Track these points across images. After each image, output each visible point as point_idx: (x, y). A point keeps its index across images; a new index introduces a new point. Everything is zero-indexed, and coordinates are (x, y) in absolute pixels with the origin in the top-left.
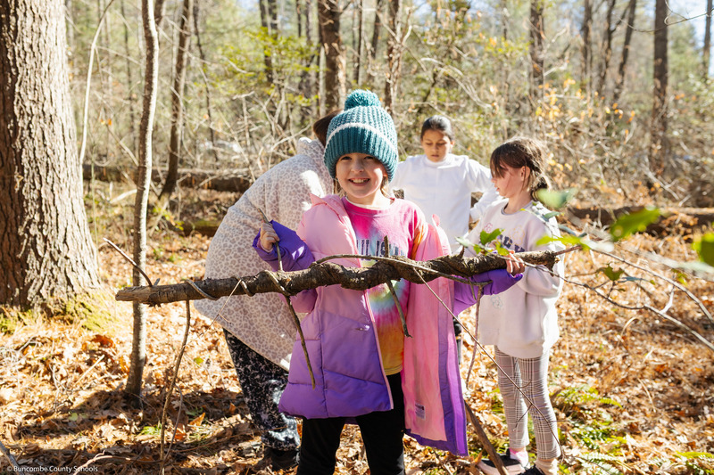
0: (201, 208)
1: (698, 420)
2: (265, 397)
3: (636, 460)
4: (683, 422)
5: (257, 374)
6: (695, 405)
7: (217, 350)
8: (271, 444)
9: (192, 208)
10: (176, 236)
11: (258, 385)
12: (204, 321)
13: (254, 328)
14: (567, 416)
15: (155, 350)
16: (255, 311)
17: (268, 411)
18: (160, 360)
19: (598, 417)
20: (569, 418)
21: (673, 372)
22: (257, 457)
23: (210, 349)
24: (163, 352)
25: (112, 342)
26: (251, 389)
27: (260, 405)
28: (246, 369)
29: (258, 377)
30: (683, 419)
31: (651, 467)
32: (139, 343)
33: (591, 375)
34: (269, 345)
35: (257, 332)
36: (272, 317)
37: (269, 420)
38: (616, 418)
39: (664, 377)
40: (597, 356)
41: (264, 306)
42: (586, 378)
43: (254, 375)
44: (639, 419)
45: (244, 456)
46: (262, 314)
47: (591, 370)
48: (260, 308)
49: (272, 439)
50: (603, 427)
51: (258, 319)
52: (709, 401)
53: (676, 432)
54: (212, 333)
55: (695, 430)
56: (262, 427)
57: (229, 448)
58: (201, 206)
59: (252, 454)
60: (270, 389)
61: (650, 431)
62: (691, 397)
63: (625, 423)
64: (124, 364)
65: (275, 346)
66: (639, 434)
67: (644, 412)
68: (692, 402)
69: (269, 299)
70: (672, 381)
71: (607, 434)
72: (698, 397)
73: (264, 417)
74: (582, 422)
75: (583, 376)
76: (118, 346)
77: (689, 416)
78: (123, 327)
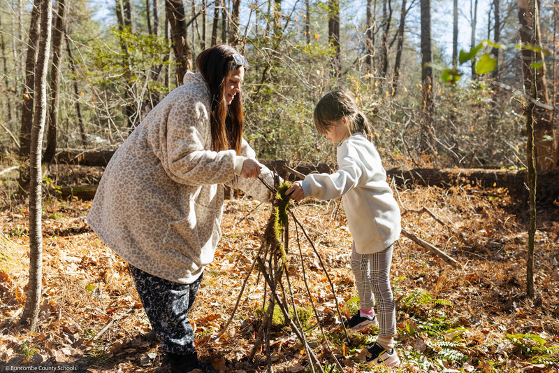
0: (75, 180)
1: (510, 313)
2: (165, 306)
3: (476, 344)
4: (498, 315)
5: (157, 285)
6: (505, 302)
7: (104, 281)
8: (170, 350)
9: (67, 180)
10: (55, 200)
11: (158, 295)
12: (90, 259)
13: (144, 253)
14: (411, 316)
15: (47, 283)
16: (141, 238)
17: (167, 319)
18: (53, 291)
19: (435, 315)
20: (413, 318)
21: (481, 279)
22: (154, 366)
23: (99, 280)
24: (55, 285)
25: (7, 277)
26: (152, 299)
27: (160, 314)
28: (147, 281)
29: (158, 287)
30: (498, 313)
31: (489, 348)
32: (36, 271)
33: (419, 287)
34: (160, 266)
35: (147, 256)
36: (156, 241)
37: (169, 327)
38: (449, 316)
39: (475, 284)
40: (420, 272)
41: (147, 233)
42: (415, 288)
43: (154, 286)
44: (467, 316)
45: (142, 366)
46: (146, 240)
47: (418, 283)
48: (143, 235)
49: (172, 344)
50: (441, 322)
51: (145, 245)
52: (515, 297)
53: (496, 323)
54: (99, 269)
55: (509, 321)
56: (162, 334)
57: (127, 361)
58: (74, 177)
59: (149, 364)
60: (170, 298)
61: (477, 324)
62: (500, 296)
63: (456, 319)
64: (20, 295)
65: (167, 266)
66: (469, 326)
67: (467, 310)
68: (502, 300)
69: (151, 226)
70: (483, 286)
71: (445, 327)
72: (506, 296)
73: (164, 324)
74: (424, 320)
75: (412, 288)
76: (12, 280)
77: (503, 311)
78: (15, 264)
